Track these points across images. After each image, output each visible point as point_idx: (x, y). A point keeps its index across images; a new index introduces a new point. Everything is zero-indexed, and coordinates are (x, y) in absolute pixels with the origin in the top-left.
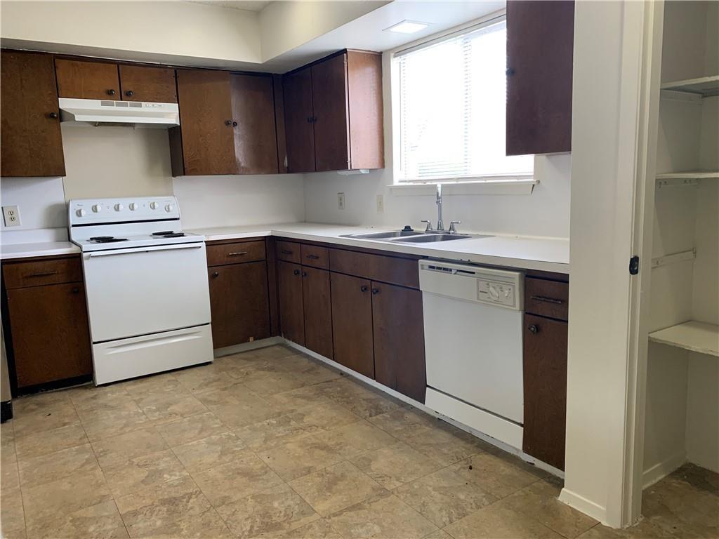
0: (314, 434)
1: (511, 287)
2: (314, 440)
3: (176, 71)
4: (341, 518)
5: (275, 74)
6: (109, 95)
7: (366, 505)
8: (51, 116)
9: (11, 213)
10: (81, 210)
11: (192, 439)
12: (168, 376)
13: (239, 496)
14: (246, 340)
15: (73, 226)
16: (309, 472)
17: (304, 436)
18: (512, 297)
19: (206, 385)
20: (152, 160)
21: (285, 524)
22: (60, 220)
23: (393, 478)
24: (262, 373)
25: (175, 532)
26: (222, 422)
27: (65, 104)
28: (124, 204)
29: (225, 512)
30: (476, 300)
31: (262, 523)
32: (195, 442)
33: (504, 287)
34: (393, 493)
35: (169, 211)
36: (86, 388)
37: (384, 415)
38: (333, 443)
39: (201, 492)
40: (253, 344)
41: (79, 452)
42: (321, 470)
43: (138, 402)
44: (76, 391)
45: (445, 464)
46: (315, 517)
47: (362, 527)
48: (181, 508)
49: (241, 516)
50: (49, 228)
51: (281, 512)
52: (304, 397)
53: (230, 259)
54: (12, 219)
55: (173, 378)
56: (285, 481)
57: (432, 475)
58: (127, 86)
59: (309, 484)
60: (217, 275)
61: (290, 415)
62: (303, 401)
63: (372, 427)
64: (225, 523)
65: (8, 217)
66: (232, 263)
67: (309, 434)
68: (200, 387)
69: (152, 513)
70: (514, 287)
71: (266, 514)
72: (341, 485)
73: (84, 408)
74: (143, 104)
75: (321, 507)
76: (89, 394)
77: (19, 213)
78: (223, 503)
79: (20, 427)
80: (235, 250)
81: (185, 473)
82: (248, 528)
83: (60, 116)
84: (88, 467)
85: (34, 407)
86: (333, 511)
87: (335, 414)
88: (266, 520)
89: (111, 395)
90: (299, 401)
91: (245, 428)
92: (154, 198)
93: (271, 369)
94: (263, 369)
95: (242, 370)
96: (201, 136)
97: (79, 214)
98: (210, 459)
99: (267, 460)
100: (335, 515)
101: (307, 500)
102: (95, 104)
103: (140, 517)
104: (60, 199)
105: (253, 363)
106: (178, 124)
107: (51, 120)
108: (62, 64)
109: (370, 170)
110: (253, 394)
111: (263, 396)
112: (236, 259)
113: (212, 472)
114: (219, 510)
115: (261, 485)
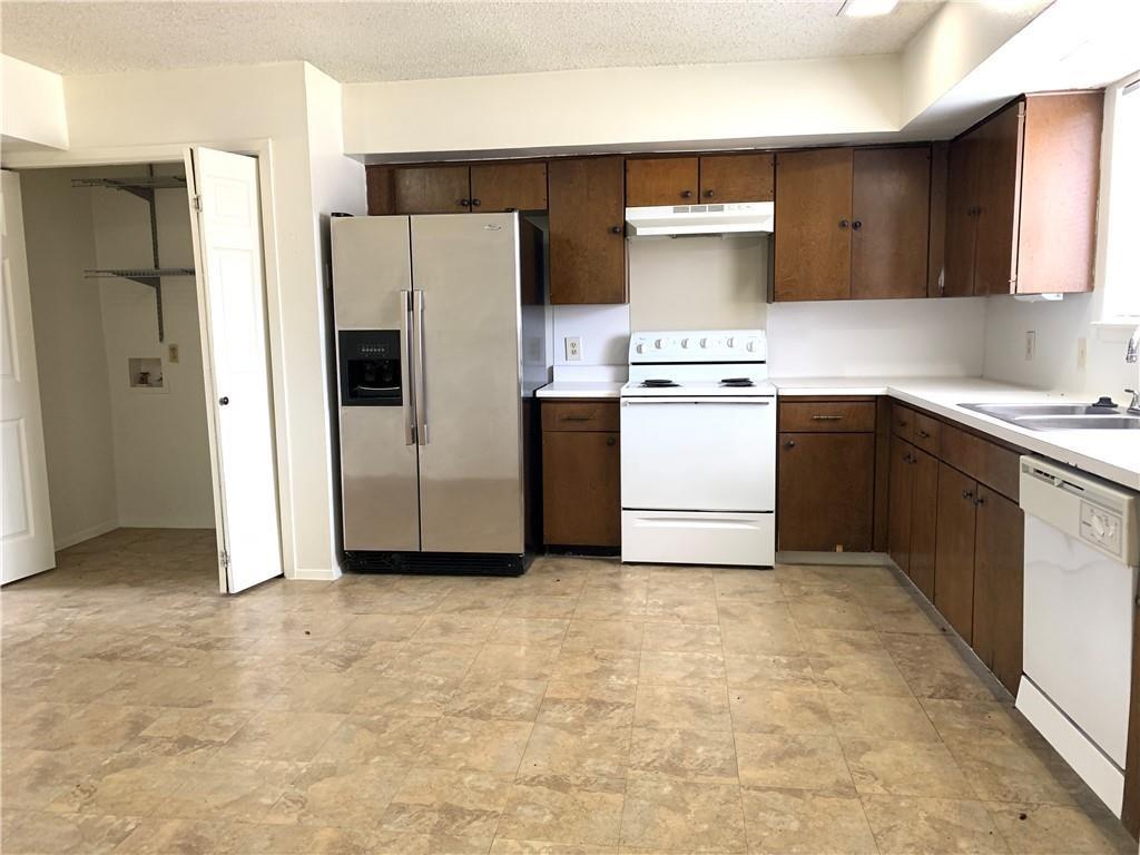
0: (823, 691)
1: (1118, 522)
2: (815, 699)
3: (775, 158)
4: (760, 794)
5: (936, 142)
6: (684, 198)
7: (809, 796)
8: (614, 231)
9: (573, 345)
10: (644, 346)
11: (671, 649)
12: (707, 573)
13: (669, 725)
14: (829, 548)
15: (634, 364)
16: (772, 732)
17: (807, 690)
18: (1118, 537)
19: (742, 594)
20: (740, 282)
21: (690, 773)
22: (620, 358)
23: (880, 782)
24: (827, 597)
25: (576, 733)
26: (721, 641)
27: (633, 214)
28: (694, 337)
29: (640, 734)
30: (1078, 537)
31: (668, 761)
32: (672, 654)
33: (1110, 518)
34: (860, 797)
35: (751, 350)
36: (612, 562)
37: (955, 702)
38: (837, 710)
39: (634, 706)
40: (839, 556)
41: (555, 625)
42: (789, 736)
43: (650, 591)
44: (598, 562)
45: (984, 797)
46: (734, 781)
47: (777, 815)
48: (601, 713)
49: (652, 746)
50: (609, 365)
51: (698, 759)
52: (852, 643)
53: (816, 424)
54: (574, 352)
55: (711, 575)
56: (734, 730)
57: (946, 801)
58: (707, 184)
59: (760, 745)
60: (792, 446)
61: (811, 660)
62: (849, 648)
63: (918, 711)
64: (631, 745)
65: (570, 349)
66: (819, 430)
67: (816, 689)
68: (734, 594)
69: (572, 707)
70: (1121, 522)
71: (680, 755)
72: (799, 761)
73: (594, 582)
74: (726, 206)
75: (749, 773)
76: (610, 569)
77: (581, 348)
78: (646, 726)
79: (526, 585)
80: (826, 412)
81: (634, 682)
82: (649, 760)
83: (624, 230)
84: (552, 643)
85: (551, 569)
86: (760, 784)
87: (876, 678)
88: (675, 761)
89: (630, 577)
90: (844, 646)
91: (742, 656)
92: (733, 332)
93: (845, 597)
94: (832, 594)
95: (803, 588)
96: (802, 245)
97: (639, 349)
98: (671, 676)
99: (734, 700)
100: (757, 789)
101: (740, 760)
102: (665, 212)
103: (559, 706)
104: (623, 330)
105: (826, 582)
106: (772, 230)
107: (613, 235)
108: (633, 166)
109: (1065, 294)
110: (791, 620)
111: (799, 626)
112: (825, 426)
113: (662, 691)
114: (635, 730)
115: (703, 724)
